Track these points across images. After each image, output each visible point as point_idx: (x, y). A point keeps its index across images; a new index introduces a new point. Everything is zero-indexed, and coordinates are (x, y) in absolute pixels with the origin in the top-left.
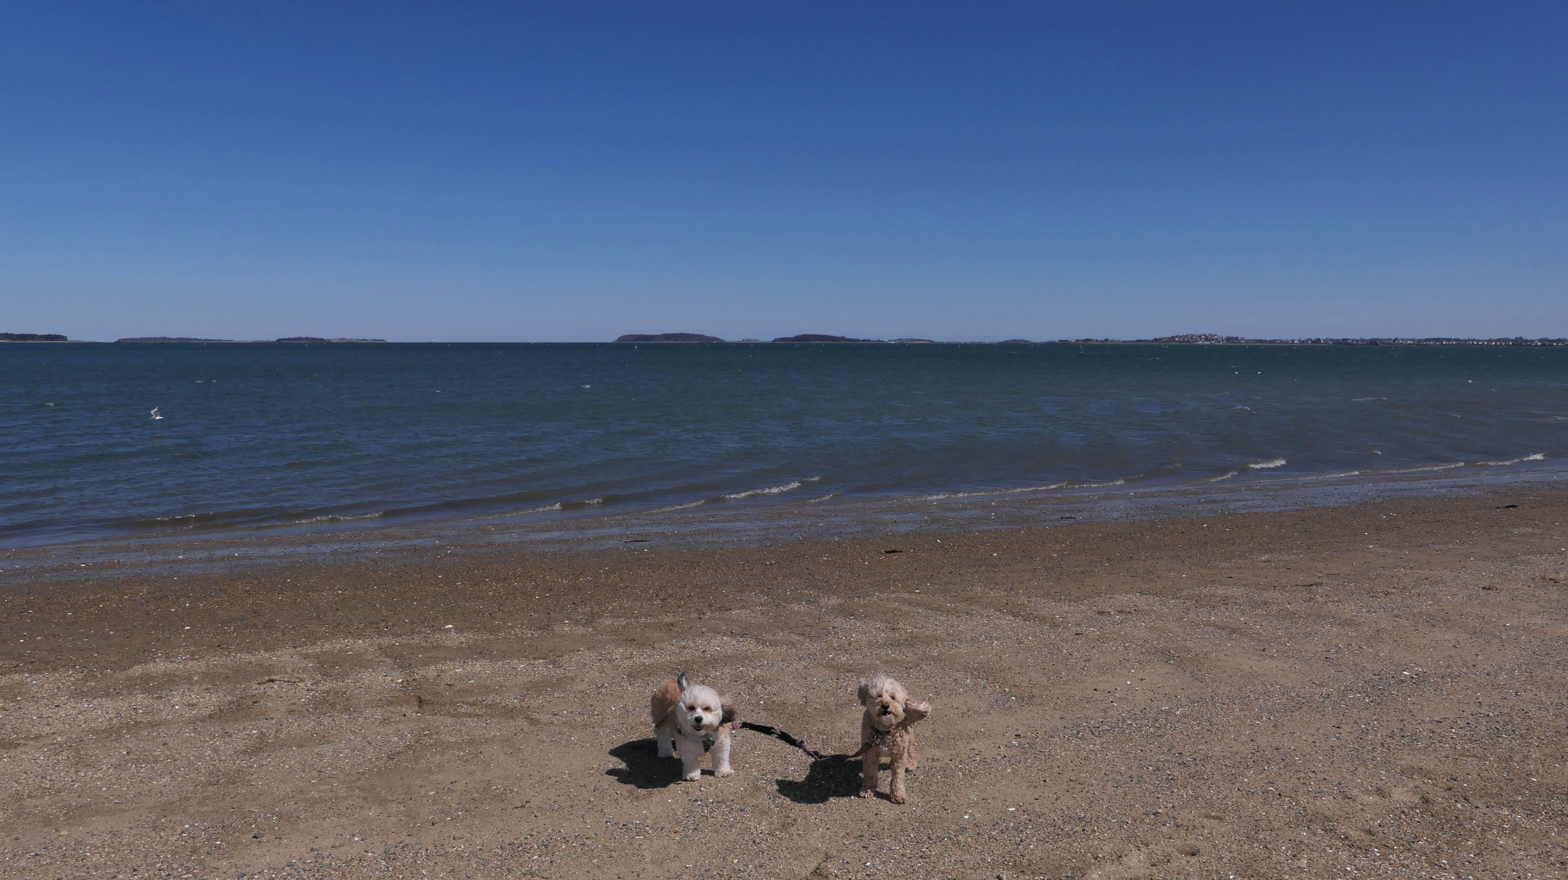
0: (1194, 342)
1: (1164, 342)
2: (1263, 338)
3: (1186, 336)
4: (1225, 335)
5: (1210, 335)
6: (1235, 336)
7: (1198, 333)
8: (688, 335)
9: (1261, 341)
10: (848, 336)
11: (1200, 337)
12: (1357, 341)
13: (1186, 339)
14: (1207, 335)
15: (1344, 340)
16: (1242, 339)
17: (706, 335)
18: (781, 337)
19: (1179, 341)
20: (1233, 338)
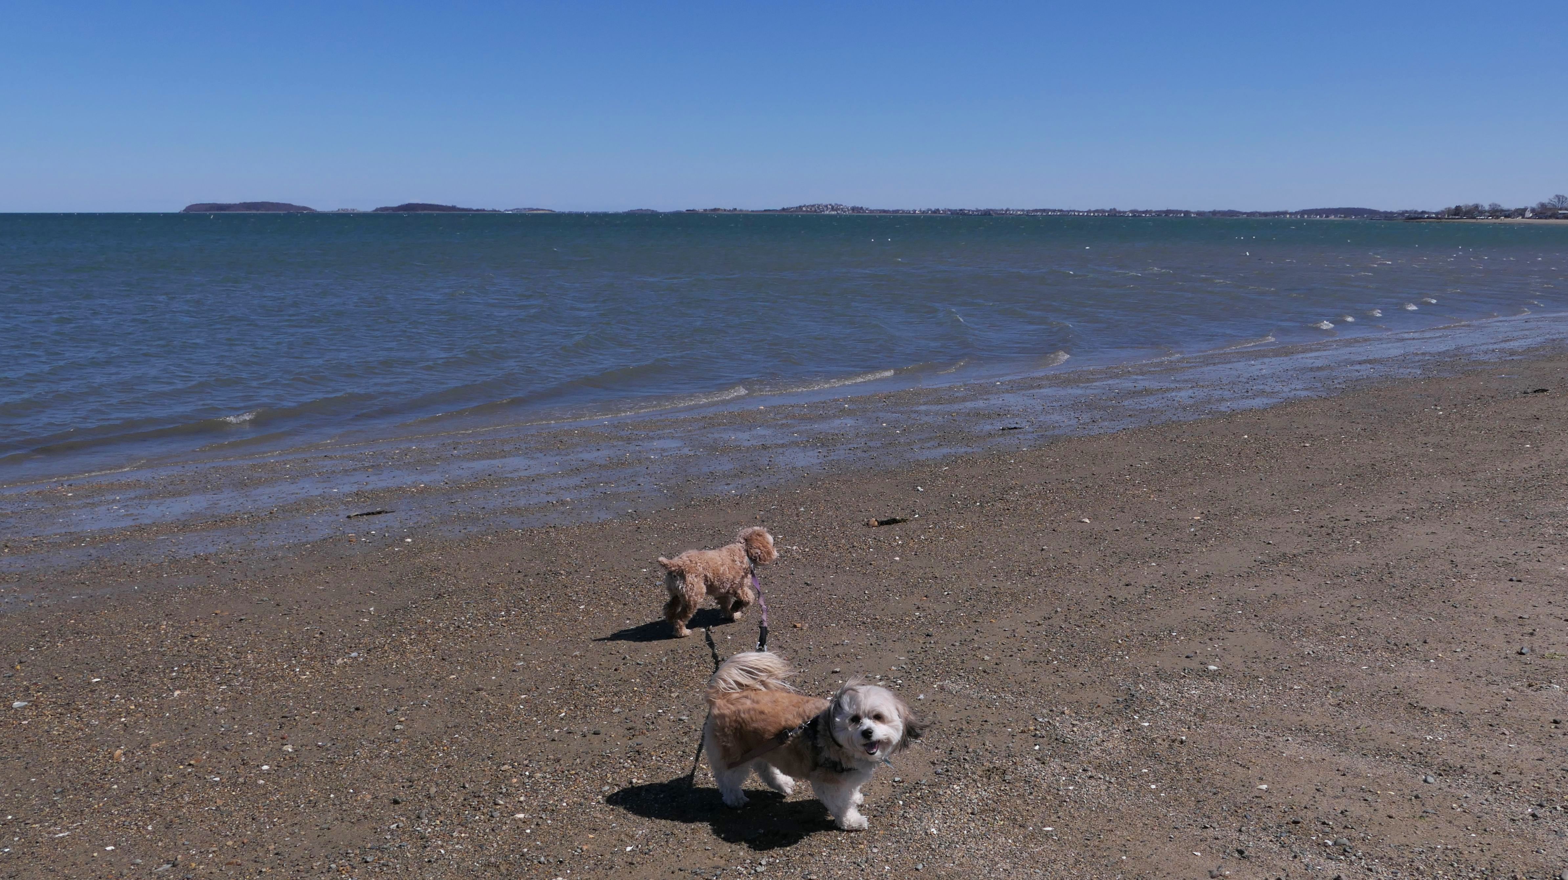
0: (821, 212)
1: (791, 212)
2: (886, 208)
3: (813, 206)
4: (850, 205)
5: (836, 204)
6: (860, 206)
7: (825, 203)
8: (272, 204)
9: (884, 211)
10: (459, 206)
11: (826, 206)
12: (973, 211)
13: (813, 209)
14: (833, 204)
15: (961, 210)
16: (867, 209)
17: (294, 204)
18: (383, 206)
19: (807, 211)
20: (858, 208)
